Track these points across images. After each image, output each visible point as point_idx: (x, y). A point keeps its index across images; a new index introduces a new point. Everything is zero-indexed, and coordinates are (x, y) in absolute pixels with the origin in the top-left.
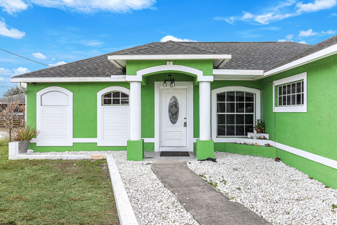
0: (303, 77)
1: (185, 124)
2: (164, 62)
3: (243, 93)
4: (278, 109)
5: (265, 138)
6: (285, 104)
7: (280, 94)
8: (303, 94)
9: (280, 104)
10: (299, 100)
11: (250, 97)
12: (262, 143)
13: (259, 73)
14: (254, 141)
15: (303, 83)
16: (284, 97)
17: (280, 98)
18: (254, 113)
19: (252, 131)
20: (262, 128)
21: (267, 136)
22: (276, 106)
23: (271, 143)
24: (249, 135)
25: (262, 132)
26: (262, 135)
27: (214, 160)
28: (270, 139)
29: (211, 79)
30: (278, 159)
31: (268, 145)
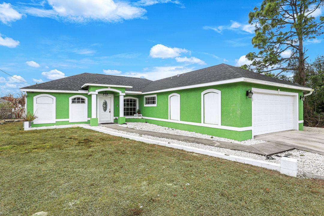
0: (156, 96)
1: (110, 111)
2: (107, 87)
3: (129, 99)
4: (145, 106)
5: (141, 116)
6: (148, 104)
7: (147, 100)
8: (155, 101)
9: (147, 104)
10: (154, 103)
11: (135, 101)
12: (140, 118)
13: (140, 93)
14: (137, 117)
15: (155, 97)
16: (148, 102)
17: (147, 102)
18: (136, 107)
19: (135, 114)
20: (139, 112)
21: (141, 115)
22: (145, 104)
23: (143, 117)
24: (135, 115)
25: (139, 114)
26: (140, 115)
27: (126, 124)
28: (142, 116)
29: (125, 94)
30: (146, 122)
31: (142, 118)
